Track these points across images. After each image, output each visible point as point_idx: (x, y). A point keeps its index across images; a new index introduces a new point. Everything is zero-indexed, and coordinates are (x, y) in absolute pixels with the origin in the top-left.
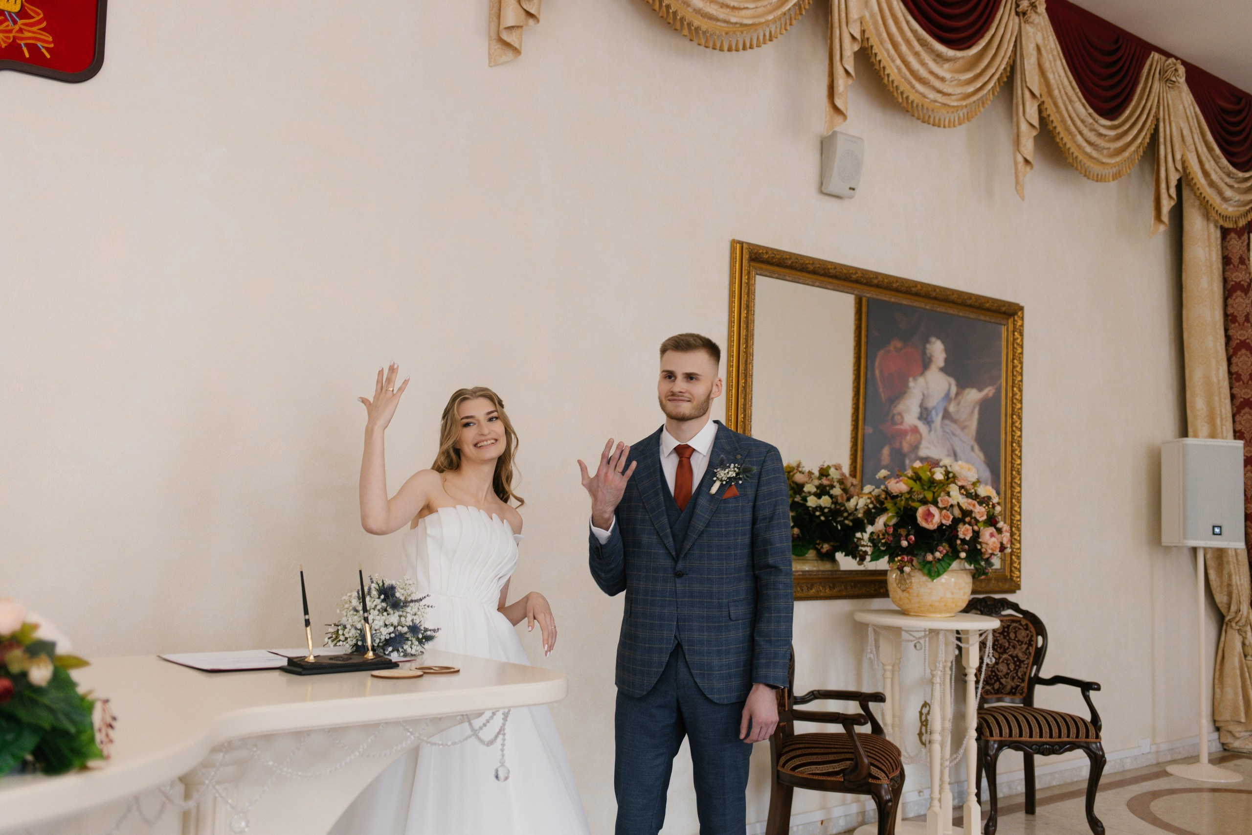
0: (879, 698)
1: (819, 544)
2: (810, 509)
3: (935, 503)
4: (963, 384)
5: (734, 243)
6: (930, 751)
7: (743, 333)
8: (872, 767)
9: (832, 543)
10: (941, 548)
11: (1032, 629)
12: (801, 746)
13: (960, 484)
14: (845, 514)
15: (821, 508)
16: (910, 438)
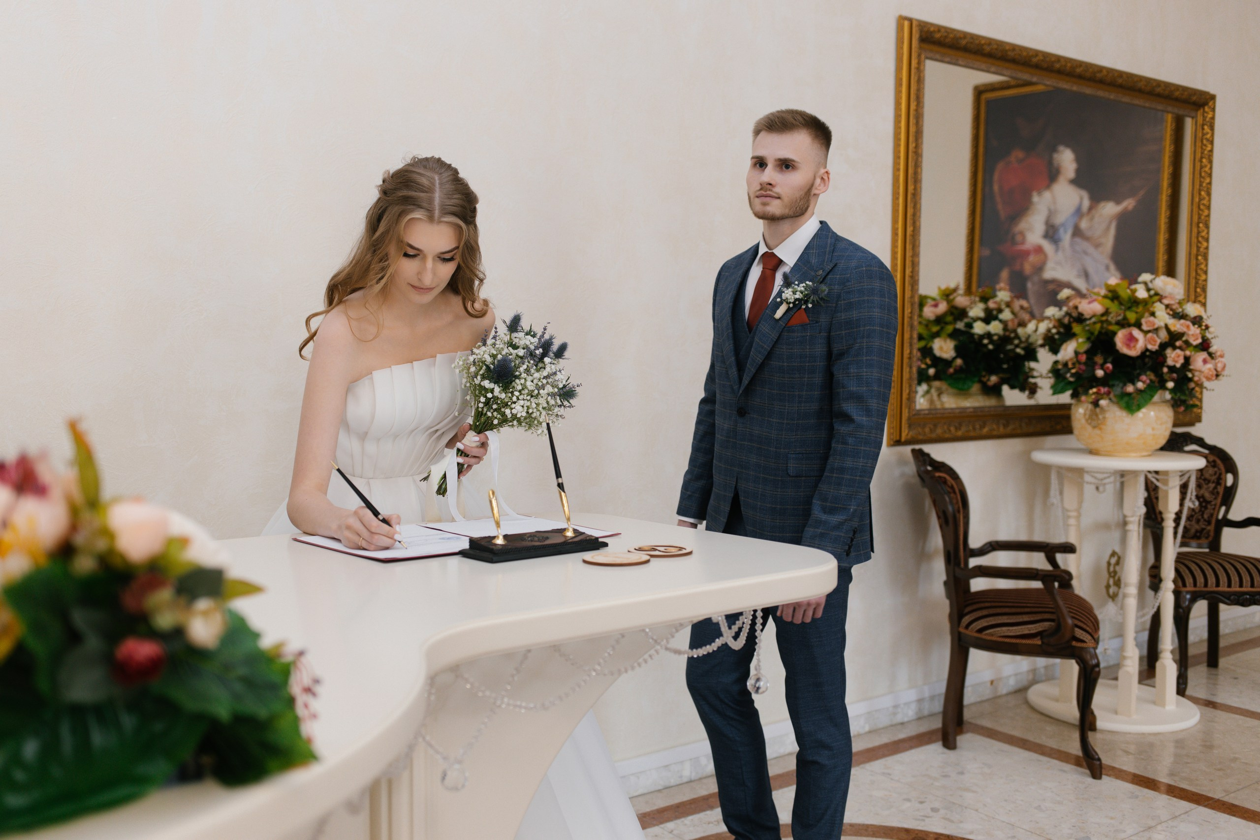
0: (1069, 549)
1: (984, 376)
2: (976, 337)
3: (1138, 325)
4: (1097, 197)
5: (901, 19)
6: (1122, 607)
7: (912, 129)
8: (1076, 629)
9: (1001, 375)
10: (1144, 378)
11: (1222, 466)
12: (987, 605)
13: (1166, 301)
14: (1016, 342)
15: (989, 335)
16: (1032, 258)
